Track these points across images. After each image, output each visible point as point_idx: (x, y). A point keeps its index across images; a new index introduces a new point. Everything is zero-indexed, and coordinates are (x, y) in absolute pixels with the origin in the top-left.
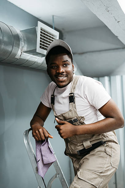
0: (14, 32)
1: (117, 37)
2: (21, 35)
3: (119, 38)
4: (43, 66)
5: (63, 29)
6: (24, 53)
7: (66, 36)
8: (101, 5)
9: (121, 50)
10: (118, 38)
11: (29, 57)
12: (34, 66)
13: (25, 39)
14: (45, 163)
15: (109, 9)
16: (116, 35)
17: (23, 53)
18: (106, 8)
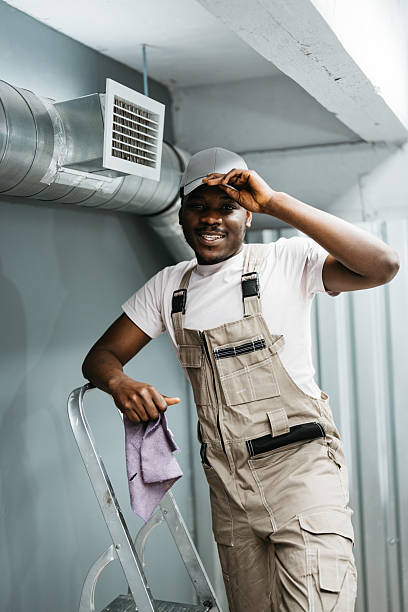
0: (37, 110)
1: (333, 114)
2: (57, 116)
3: (338, 117)
4: (117, 202)
5: (173, 81)
6: (66, 170)
7: (182, 102)
8: (288, 42)
9: (348, 146)
10: (337, 119)
11: (79, 179)
12: (91, 202)
13: (68, 127)
14: (147, 479)
15: (309, 50)
16: (330, 109)
17: (63, 169)
18: (300, 46)
